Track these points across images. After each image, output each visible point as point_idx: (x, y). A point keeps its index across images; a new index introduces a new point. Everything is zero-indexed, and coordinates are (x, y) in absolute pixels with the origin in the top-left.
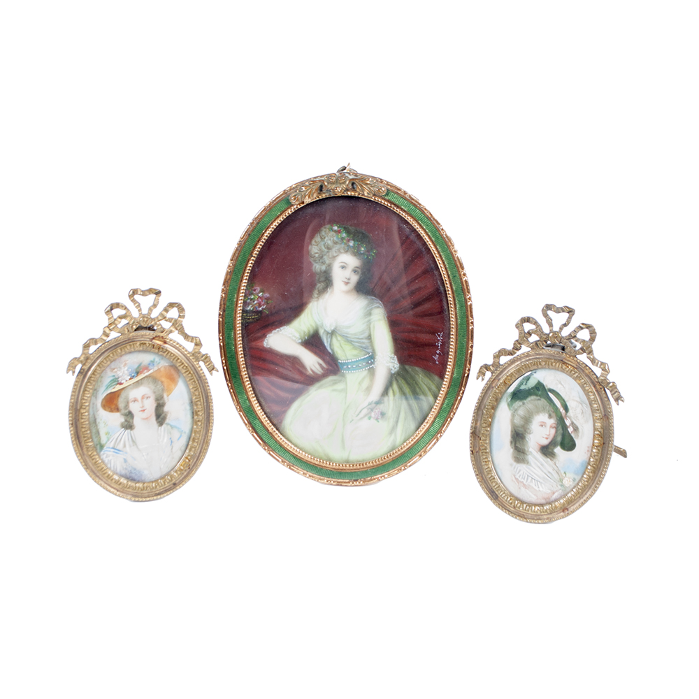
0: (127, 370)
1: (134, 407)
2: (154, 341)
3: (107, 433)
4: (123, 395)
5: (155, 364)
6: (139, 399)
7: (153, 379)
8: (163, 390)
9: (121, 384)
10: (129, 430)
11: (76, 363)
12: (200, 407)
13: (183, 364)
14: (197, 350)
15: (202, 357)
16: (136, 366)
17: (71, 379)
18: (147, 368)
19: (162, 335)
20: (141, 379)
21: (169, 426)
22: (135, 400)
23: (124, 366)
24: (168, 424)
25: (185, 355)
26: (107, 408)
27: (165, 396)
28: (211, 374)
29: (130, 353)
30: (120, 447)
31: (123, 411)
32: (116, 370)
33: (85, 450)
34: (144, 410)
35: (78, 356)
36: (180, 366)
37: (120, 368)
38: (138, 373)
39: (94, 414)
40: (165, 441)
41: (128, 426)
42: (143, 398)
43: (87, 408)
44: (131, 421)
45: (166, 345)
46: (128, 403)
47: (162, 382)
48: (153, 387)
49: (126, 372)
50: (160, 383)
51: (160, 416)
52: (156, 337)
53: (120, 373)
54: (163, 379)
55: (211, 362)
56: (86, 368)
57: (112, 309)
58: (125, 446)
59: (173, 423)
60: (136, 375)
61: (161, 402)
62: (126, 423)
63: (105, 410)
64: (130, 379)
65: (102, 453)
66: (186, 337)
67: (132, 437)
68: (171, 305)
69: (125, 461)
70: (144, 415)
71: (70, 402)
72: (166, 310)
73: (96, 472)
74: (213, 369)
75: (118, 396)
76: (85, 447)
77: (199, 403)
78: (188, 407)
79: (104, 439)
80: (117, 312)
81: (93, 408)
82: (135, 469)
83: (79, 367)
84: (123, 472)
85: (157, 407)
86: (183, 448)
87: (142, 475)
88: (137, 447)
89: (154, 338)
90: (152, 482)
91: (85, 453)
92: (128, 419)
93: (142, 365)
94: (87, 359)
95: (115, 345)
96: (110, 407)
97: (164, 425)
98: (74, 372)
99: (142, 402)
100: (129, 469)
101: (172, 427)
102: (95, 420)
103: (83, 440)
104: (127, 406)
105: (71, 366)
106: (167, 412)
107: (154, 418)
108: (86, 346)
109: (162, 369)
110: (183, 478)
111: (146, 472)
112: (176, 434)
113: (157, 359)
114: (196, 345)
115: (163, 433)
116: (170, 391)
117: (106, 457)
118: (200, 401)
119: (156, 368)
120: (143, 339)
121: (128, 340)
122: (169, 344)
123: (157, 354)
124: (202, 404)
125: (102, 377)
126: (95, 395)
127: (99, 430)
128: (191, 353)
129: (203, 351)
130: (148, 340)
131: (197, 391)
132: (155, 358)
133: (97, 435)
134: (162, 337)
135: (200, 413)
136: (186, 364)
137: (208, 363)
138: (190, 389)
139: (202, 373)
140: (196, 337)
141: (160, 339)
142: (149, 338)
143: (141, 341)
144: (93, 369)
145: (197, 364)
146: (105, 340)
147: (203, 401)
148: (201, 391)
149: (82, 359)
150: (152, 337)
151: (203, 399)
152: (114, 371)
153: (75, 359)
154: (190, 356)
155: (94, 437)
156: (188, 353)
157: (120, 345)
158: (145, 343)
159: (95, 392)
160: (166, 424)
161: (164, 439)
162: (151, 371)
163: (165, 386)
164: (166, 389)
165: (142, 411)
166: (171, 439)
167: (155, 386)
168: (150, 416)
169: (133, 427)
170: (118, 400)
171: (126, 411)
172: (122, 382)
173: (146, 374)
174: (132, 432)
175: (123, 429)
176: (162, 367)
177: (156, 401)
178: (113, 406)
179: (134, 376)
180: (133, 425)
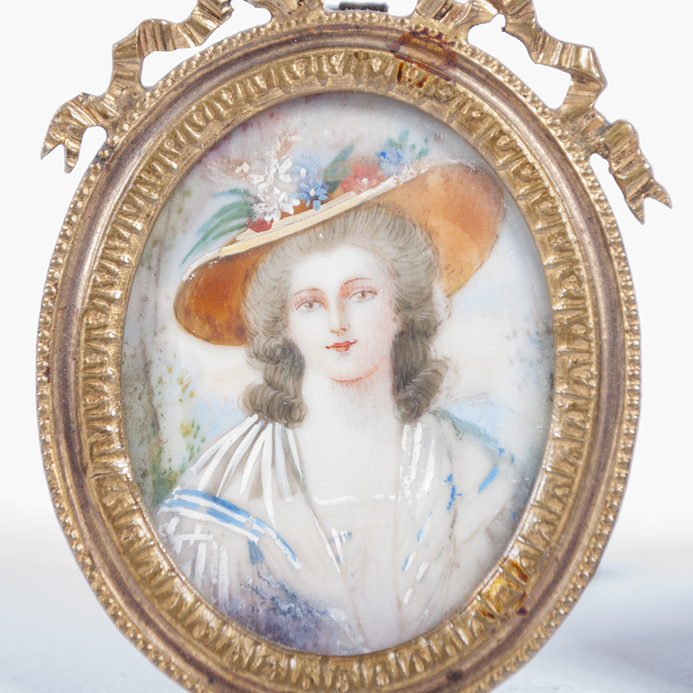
0: (291, 172)
2: (404, 50)
4: (267, 271)
5: (407, 156)
6: (332, 294)
8: (431, 267)
9: (261, 226)
10: (280, 426)
11: (80, 116)
12: (584, 347)
13: (517, 152)
14: (580, 103)
15: (602, 131)
16: (326, 159)
18: (371, 170)
19: (436, 26)
20: (348, 212)
21: (446, 426)
22: (315, 300)
23: (279, 155)
24: (443, 415)
25: (531, 119)
26: (197, 322)
27: (439, 294)
28: (638, 213)
29: (310, 98)
30: (238, 491)
31: (261, 342)
32: (245, 167)
33: (90, 482)
34: (347, 345)
36: (505, 165)
37: (263, 160)
38: (332, 188)
39: (142, 342)
40: (427, 485)
41: (278, 406)
42: (347, 290)
43: (115, 310)
44: (290, 385)
45: (455, 73)
46: (283, 307)
47: (430, 234)
48: (390, 251)
49: (288, 179)
50: (419, 235)
51: (412, 379)
52: (414, 34)
53: (259, 184)
54: (435, 222)
55: (640, 160)
58: (257, 491)
59: (464, 413)
60: (322, 194)
61: (419, 317)
62: (271, 393)
63: (189, 330)
64: (298, 210)
65: (164, 509)
66: (539, 41)
67: (288, 453)
69: (255, 554)
70: (346, 365)
71: (51, 279)
73: (130, 584)
74: (646, 189)
75: (247, 277)
76: (90, 472)
77: (579, 330)
78: (532, 352)
79: (175, 449)
81: (142, 314)
82: (293, 597)
83: (95, 140)
84: (243, 604)
85: (401, 334)
86: (500, 528)
87: (317, 623)
88: (308, 501)
89: (405, 40)
90: (361, 658)
91: (93, 496)
92: (279, 378)
93: (353, 155)
94: (128, 105)
95: (247, 56)
96: (209, 319)
97: (427, 419)
98: (71, 155)
99: (342, 308)
100: (269, 593)
101: (460, 429)
102: (147, 365)
103: (86, 439)
104: (278, 321)
105: (65, 128)
106: (444, 363)
107: (383, 384)
108: (130, 52)
109: (434, 181)
110: (492, 655)
111: (337, 615)
112: (473, 463)
113: (417, 138)
114: (580, 78)
115: (417, 448)
116: (459, 276)
117: (179, 529)
118: (581, 321)
119: (407, 174)
120: (360, 40)
121: (300, 40)
122: (463, 69)
123: (414, 109)
124: (592, 335)
125: (187, 193)
126: (154, 263)
127: (160, 411)
128: (557, 111)
129: (608, 107)
130: (381, 44)
131: (573, 279)
132: (407, 133)
133: (150, 430)
134: (440, 36)
135: (581, 374)
136: (531, 159)
137: (624, 163)
138: (541, 268)
139: (598, 201)
140: (578, 49)
141: (430, 46)
142: (385, 38)
143: (350, 46)
144: (148, 146)
145: (578, 162)
146: (205, 32)
147: (598, 324)
148: (591, 280)
149: (110, 105)
150: (398, 36)
151: (597, 314)
152: (238, 170)
153: (83, 101)
154: (552, 125)
155: (136, 439)
156: (543, 113)
157: (266, 56)
158: (367, 57)
159: (156, 249)
160: (435, 413)
161: (420, 477)
162: (389, 183)
163: (442, 250)
164: (443, 262)
165: (337, 346)
166: (450, 478)
167: (401, 249)
168: (370, 373)
169: (296, 414)
170: (244, 292)
171: (275, 342)
172: (268, 219)
173: (367, 195)
174: (290, 432)
175: (256, 417)
176: (431, 171)
177: (398, 310)
178: (221, 318)
179: (316, 198)
180: (300, 404)
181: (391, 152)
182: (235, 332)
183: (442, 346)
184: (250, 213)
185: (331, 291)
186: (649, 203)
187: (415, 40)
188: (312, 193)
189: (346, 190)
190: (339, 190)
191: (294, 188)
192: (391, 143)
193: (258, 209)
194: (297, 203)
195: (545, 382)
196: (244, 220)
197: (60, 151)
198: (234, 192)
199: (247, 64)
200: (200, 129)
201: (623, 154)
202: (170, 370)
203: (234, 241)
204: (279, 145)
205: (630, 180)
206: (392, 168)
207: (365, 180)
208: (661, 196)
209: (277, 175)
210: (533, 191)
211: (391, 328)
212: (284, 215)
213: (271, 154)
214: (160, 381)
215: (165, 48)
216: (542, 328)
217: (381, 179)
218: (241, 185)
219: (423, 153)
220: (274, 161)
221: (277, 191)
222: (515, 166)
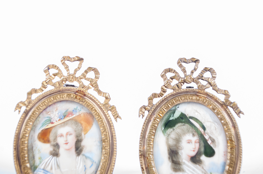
0: (58, 114)
1: (61, 141)
2: (77, 93)
3: (40, 158)
4: (53, 131)
5: (77, 111)
6: (65, 134)
7: (76, 121)
8: (82, 130)
9: (52, 123)
10: (55, 157)
11: (21, 105)
12: (107, 143)
13: (96, 111)
14: (106, 102)
15: (110, 107)
16: (64, 112)
17: (18, 116)
18: (71, 113)
19: (82, 89)
20: (67, 121)
21: (84, 157)
22: (62, 136)
23: (56, 111)
24: (83, 155)
25: (98, 105)
26: (41, 140)
27: (83, 134)
28: (116, 121)
29: (61, 101)
30: (48, 169)
31: (53, 143)
32: (50, 113)
34: (67, 143)
35: (24, 101)
36: (94, 113)
37: (53, 112)
38: (65, 116)
39: (32, 143)
41: (55, 154)
42: (67, 134)
44: (57, 150)
45: (86, 97)
46: (56, 137)
47: (81, 124)
48: (75, 127)
49: (57, 115)
50: (80, 124)
51: (78, 149)
52: (78, 91)
53: (52, 116)
54: (82, 122)
55: (116, 112)
56: (28, 109)
57: (49, 69)
58: (51, 169)
59: (87, 155)
60: (63, 117)
61: (80, 138)
62: (54, 152)
63: (40, 141)
64: (59, 120)
65: (35, 172)
66: (99, 92)
67: (57, 162)
68: (90, 69)
70: (67, 147)
71: (15, 133)
72: (86, 72)
74: (117, 117)
75: (50, 132)
76: (22, 166)
77: (106, 140)
78: (99, 144)
79: (37, 162)
80: (52, 71)
81: (32, 138)
83: (24, 109)
85: (77, 142)
88: (60, 170)
89: (77, 92)
91: (23, 170)
92: (56, 149)
93: (68, 111)
94: (29, 103)
95: (50, 94)
96: (43, 139)
97: (81, 156)
98: (19, 111)
99: (66, 137)
101: (86, 157)
102: (32, 147)
103: (22, 161)
104: (55, 139)
105: (18, 107)
106: (84, 146)
107: (74, 149)
108: (30, 94)
109: (82, 115)
112: (89, 163)
113: (79, 108)
114: (107, 98)
115: (79, 161)
116: (86, 131)
118: (107, 139)
119: (78, 114)
120: (69, 92)
121: (59, 92)
122: (87, 97)
123: (79, 103)
124: (109, 141)
125: (40, 117)
126: (34, 129)
127: (35, 155)
128: (103, 104)
129: (111, 103)
130: (73, 92)
131: (105, 132)
132: (77, 107)
133: (33, 159)
134: (83, 91)
135: (107, 148)
136: (98, 112)
137: (114, 112)
138: (100, 130)
139: (110, 119)
140: (106, 93)
141: (81, 93)
142: (74, 91)
143: (67, 93)
144: (33, 110)
145: (106, 112)
146: (43, 90)
147: (109, 140)
148: (108, 132)
149: (26, 103)
150: (76, 91)
151: (109, 138)
152: (48, 113)
153: (21, 102)
154: (102, 106)
155: (30, 160)
156: (100, 104)
157: (53, 94)
158: (70, 95)
159: (34, 127)
160: (82, 155)
161: (80, 166)
162: (74, 116)
163: (83, 127)
164: (84, 129)
165: (65, 144)
166: (85, 166)
167: (77, 127)
168: (71, 148)
169: (58, 155)
170: (49, 134)
171: (55, 143)
172: (53, 122)
173: (71, 118)
174: (57, 159)
175: (51, 156)
176: (82, 113)
177: (76, 137)
178: (46, 139)
179: (62, 118)
180: (59, 154)
181: (75, 110)
182: (48, 141)
183: (83, 143)
184: (51, 121)
185: (64, 134)
186: (118, 119)
187: (79, 92)
188: (61, 117)
189: (67, 117)
190: (66, 117)
191: (58, 117)
192: (75, 109)
193: (52, 120)
194: (59, 119)
195: (101, 149)
196: (49, 122)
197: (17, 111)
198: (48, 117)
199: (50, 96)
200: (42, 107)
201: (114, 111)
202: (36, 148)
203: (48, 126)
204: (56, 109)
205: (115, 115)
206: (75, 113)
207: (70, 115)
208: (120, 118)
209: (55, 114)
210: (98, 117)
211: (75, 140)
212: (56, 121)
213: (54, 111)
214: (35, 150)
215: (36, 93)
216: (100, 140)
217: (73, 115)
218: (49, 116)
219: (80, 110)
220: (55, 112)
221: (55, 117)
222: (96, 113)
